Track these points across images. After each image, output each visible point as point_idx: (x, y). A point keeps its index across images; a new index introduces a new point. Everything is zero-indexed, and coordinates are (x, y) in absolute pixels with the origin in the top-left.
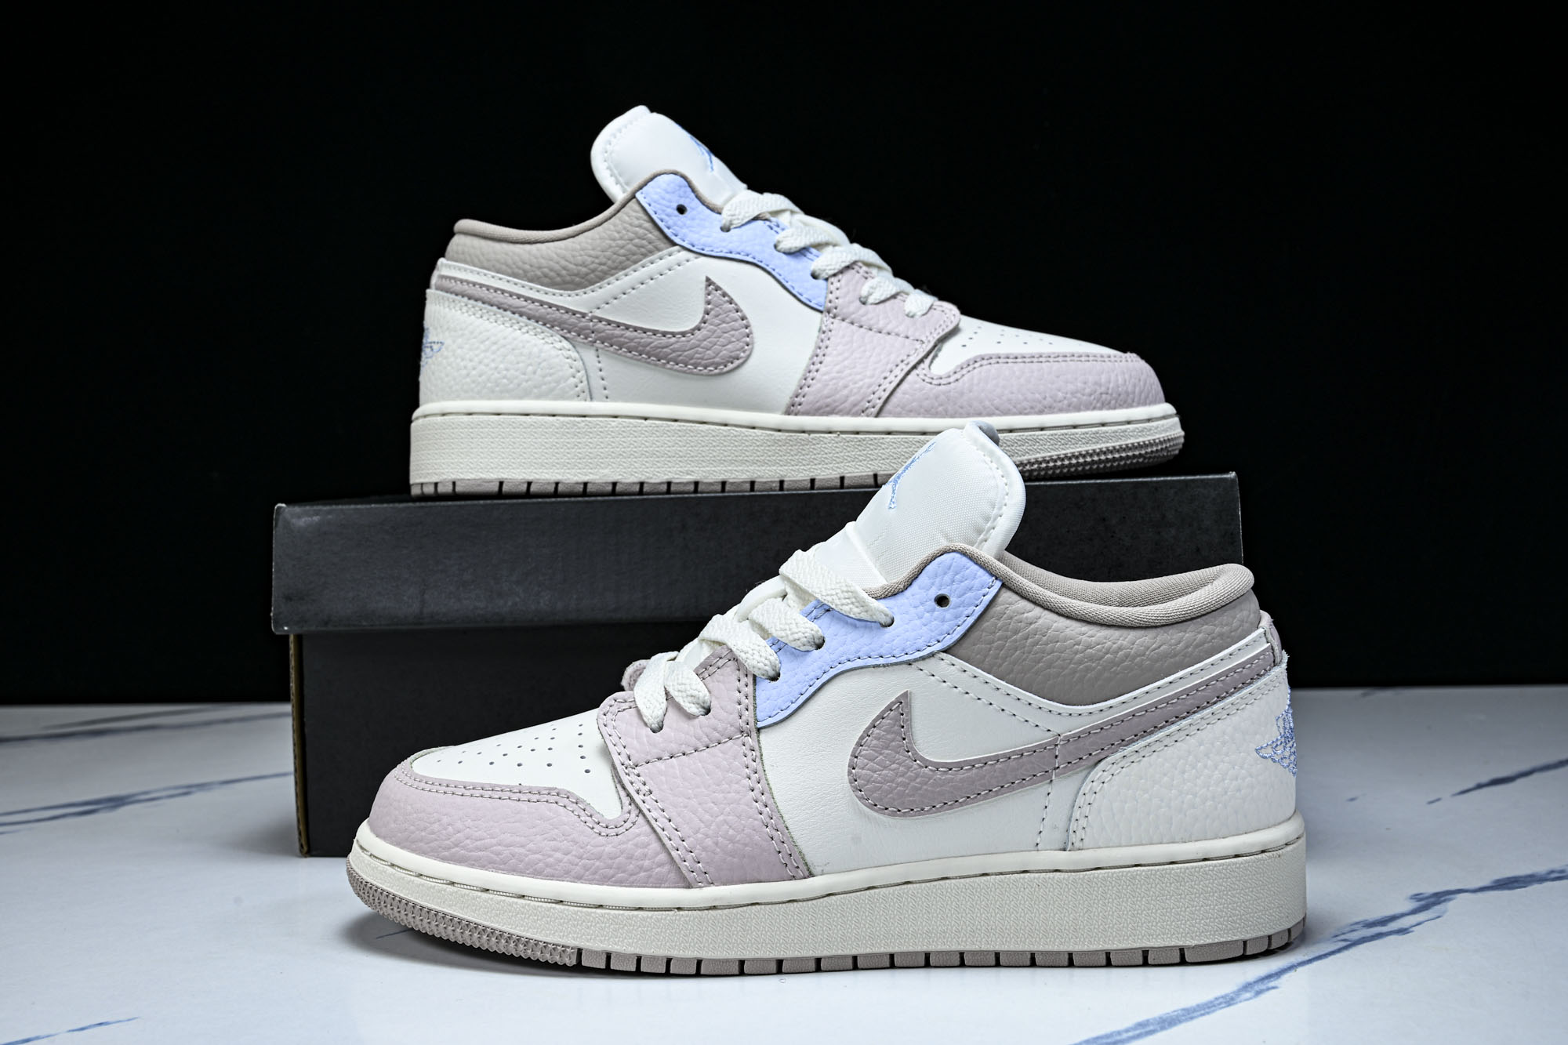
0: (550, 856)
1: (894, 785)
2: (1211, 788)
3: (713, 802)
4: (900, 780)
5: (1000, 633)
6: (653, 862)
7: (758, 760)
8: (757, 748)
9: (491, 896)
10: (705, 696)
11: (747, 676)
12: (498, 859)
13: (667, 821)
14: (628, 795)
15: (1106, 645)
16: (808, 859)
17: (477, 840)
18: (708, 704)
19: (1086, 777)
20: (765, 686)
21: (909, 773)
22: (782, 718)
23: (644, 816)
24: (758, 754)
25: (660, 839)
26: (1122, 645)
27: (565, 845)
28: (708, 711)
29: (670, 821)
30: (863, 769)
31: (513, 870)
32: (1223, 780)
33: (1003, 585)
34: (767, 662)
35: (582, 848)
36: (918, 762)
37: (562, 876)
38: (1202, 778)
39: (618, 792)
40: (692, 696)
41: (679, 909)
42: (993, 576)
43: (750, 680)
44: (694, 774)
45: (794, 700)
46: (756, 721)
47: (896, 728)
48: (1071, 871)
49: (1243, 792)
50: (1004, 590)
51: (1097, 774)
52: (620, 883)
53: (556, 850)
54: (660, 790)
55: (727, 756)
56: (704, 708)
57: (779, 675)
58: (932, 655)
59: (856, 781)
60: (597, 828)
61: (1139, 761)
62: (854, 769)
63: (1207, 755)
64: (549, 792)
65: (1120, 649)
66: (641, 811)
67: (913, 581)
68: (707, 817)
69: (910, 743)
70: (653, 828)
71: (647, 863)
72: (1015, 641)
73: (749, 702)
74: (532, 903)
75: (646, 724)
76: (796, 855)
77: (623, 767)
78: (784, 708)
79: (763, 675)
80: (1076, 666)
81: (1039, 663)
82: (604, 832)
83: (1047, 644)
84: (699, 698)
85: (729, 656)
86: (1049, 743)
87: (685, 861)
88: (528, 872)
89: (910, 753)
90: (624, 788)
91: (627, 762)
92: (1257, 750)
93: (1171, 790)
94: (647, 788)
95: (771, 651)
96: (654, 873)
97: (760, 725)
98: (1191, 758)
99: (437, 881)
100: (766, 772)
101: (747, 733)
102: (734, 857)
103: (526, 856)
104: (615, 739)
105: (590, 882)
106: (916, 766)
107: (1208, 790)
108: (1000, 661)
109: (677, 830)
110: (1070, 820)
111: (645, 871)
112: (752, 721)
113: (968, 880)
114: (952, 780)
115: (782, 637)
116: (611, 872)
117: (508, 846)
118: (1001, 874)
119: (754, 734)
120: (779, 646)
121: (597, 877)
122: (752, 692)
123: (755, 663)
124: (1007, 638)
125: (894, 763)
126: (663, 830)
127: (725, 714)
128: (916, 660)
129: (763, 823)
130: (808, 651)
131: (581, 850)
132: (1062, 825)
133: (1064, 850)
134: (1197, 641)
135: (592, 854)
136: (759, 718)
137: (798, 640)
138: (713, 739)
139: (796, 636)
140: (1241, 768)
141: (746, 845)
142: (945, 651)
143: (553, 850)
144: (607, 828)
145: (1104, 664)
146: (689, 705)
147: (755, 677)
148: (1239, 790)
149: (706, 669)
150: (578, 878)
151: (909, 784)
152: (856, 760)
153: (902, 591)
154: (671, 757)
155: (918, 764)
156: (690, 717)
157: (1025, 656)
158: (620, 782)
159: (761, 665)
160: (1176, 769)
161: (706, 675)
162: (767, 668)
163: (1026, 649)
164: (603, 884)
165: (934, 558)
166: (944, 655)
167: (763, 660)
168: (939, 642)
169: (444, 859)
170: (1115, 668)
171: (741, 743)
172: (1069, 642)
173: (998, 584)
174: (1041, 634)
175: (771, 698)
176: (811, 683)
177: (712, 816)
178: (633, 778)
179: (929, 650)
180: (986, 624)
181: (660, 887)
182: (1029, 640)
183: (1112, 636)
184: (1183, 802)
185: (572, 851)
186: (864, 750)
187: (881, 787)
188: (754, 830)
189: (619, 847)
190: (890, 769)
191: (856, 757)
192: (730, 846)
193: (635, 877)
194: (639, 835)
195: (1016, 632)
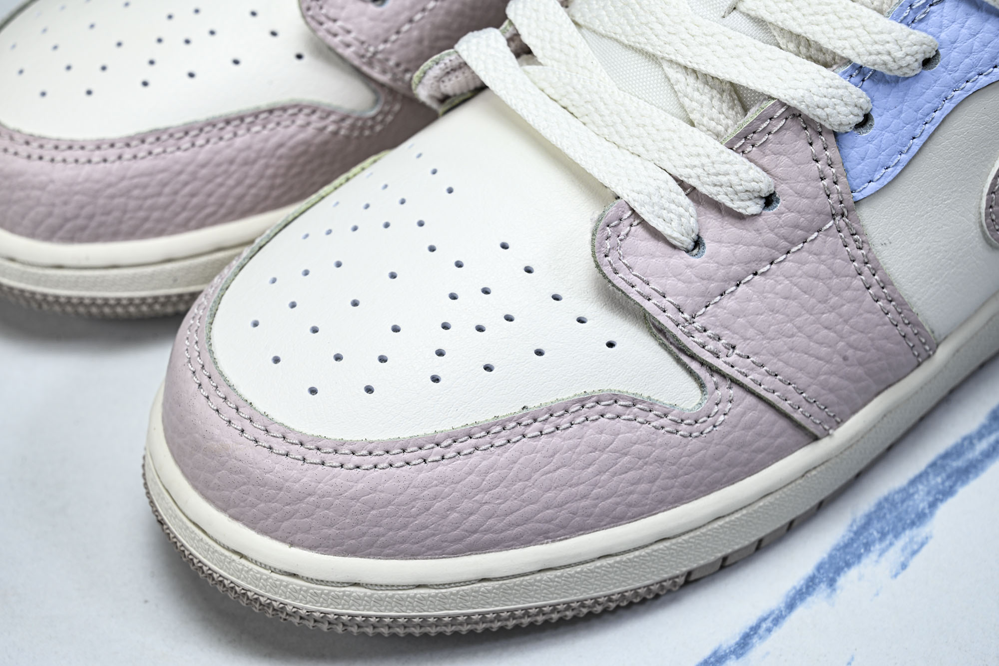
0: (631, 493)
3: (826, 328)
12: (552, 526)
14: (703, 363)
17: (507, 515)
22: (890, 179)
27: (648, 470)
35: (674, 464)
37: (654, 509)
44: (786, 298)
53: (638, 481)
54: (745, 339)
55: (823, 257)
64: (582, 402)
68: (824, 350)
88: (603, 523)
90: (693, 357)
91: (680, 317)
103: (596, 506)
117: (561, 505)
127: (806, 201)
131: (674, 467)
135: (691, 465)
138: (796, 239)
143: (633, 484)
146: (742, 204)
158: (684, 350)
177: (830, 347)
178: (699, 337)
185: (660, 473)
189: (725, 440)
194: (744, 414)
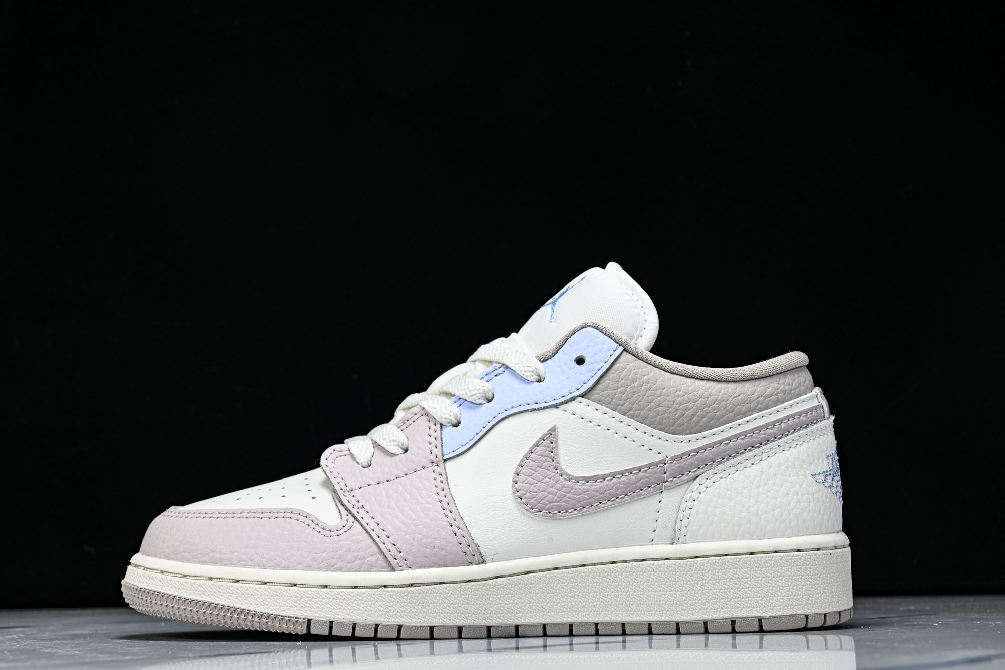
1: (546, 493)
2: (778, 500)
4: (550, 489)
5: (623, 381)
6: (366, 554)
7: (445, 481)
8: (444, 473)
9: (241, 584)
10: (403, 440)
11: (435, 425)
13: (376, 524)
15: (700, 392)
16: (482, 550)
18: (406, 446)
19: (688, 489)
20: (449, 431)
21: (557, 485)
23: (358, 521)
24: (445, 477)
25: (371, 537)
26: (711, 393)
28: (406, 451)
29: (378, 524)
30: (523, 482)
31: (259, 565)
32: (788, 494)
33: (624, 350)
34: (452, 414)
36: (564, 476)
38: (772, 491)
39: (338, 508)
40: (394, 441)
41: (385, 586)
42: (617, 343)
43: (438, 426)
45: (471, 438)
46: (443, 455)
47: (547, 452)
48: (677, 559)
49: (802, 504)
50: (625, 353)
51: (695, 485)
52: (340, 569)
56: (403, 449)
57: (459, 423)
58: (573, 399)
59: (518, 491)
60: (323, 532)
61: (726, 477)
62: (516, 483)
63: (775, 475)
65: (710, 395)
66: (356, 518)
67: (558, 350)
69: (558, 463)
70: (365, 530)
71: (360, 554)
72: (634, 387)
73: (438, 443)
74: (273, 587)
75: (358, 463)
76: (473, 546)
77: (342, 491)
78: (464, 444)
79: (448, 423)
80: (678, 406)
81: (650, 402)
82: (328, 534)
83: (656, 390)
84: (399, 442)
85: (422, 412)
86: (660, 462)
87: (390, 552)
89: (558, 471)
92: (812, 475)
93: (750, 499)
94: (361, 504)
95: (455, 406)
96: (366, 561)
97: (445, 457)
98: (764, 476)
99: (198, 578)
100: (451, 490)
101: (436, 463)
102: (427, 548)
104: (335, 475)
105: (318, 569)
106: (563, 480)
107: (777, 500)
108: (622, 402)
109: (383, 530)
110: (676, 521)
111: (360, 560)
112: (440, 456)
113: (601, 566)
114: (588, 490)
115: (462, 395)
116: (334, 561)
118: (625, 562)
119: (441, 464)
120: (461, 401)
121: (322, 565)
122: (440, 435)
123: (442, 415)
124: (627, 385)
125: (545, 478)
126: (373, 530)
128: (562, 404)
129: (449, 523)
130: (481, 404)
132: (671, 524)
133: (673, 544)
134: (766, 393)
136: (445, 453)
137: (475, 395)
139: (473, 392)
140: (801, 486)
141: (436, 539)
142: (582, 396)
144: (329, 532)
145: (699, 405)
147: (441, 425)
148: (799, 502)
149: (404, 423)
150: (309, 568)
151: (557, 492)
152: (518, 477)
153: (551, 358)
154: (378, 483)
155: (564, 478)
156: (393, 455)
157: (641, 398)
159: (447, 416)
160: (753, 484)
161: (403, 427)
162: (451, 418)
163: (641, 393)
164: (327, 571)
165: (575, 332)
166: (580, 398)
167: (448, 412)
168: (578, 389)
169: (203, 563)
170: (706, 408)
171: (432, 471)
172: (672, 389)
173: (621, 349)
174: (652, 383)
175: (453, 439)
176: (484, 426)
179: (571, 396)
180: (611, 375)
181: (370, 571)
182: (643, 387)
183: (703, 386)
184: (758, 509)
186: (523, 469)
187: (536, 495)
188: (442, 528)
190: (542, 482)
191: (518, 475)
192: (424, 540)
193: (352, 565)
195: (634, 381)
